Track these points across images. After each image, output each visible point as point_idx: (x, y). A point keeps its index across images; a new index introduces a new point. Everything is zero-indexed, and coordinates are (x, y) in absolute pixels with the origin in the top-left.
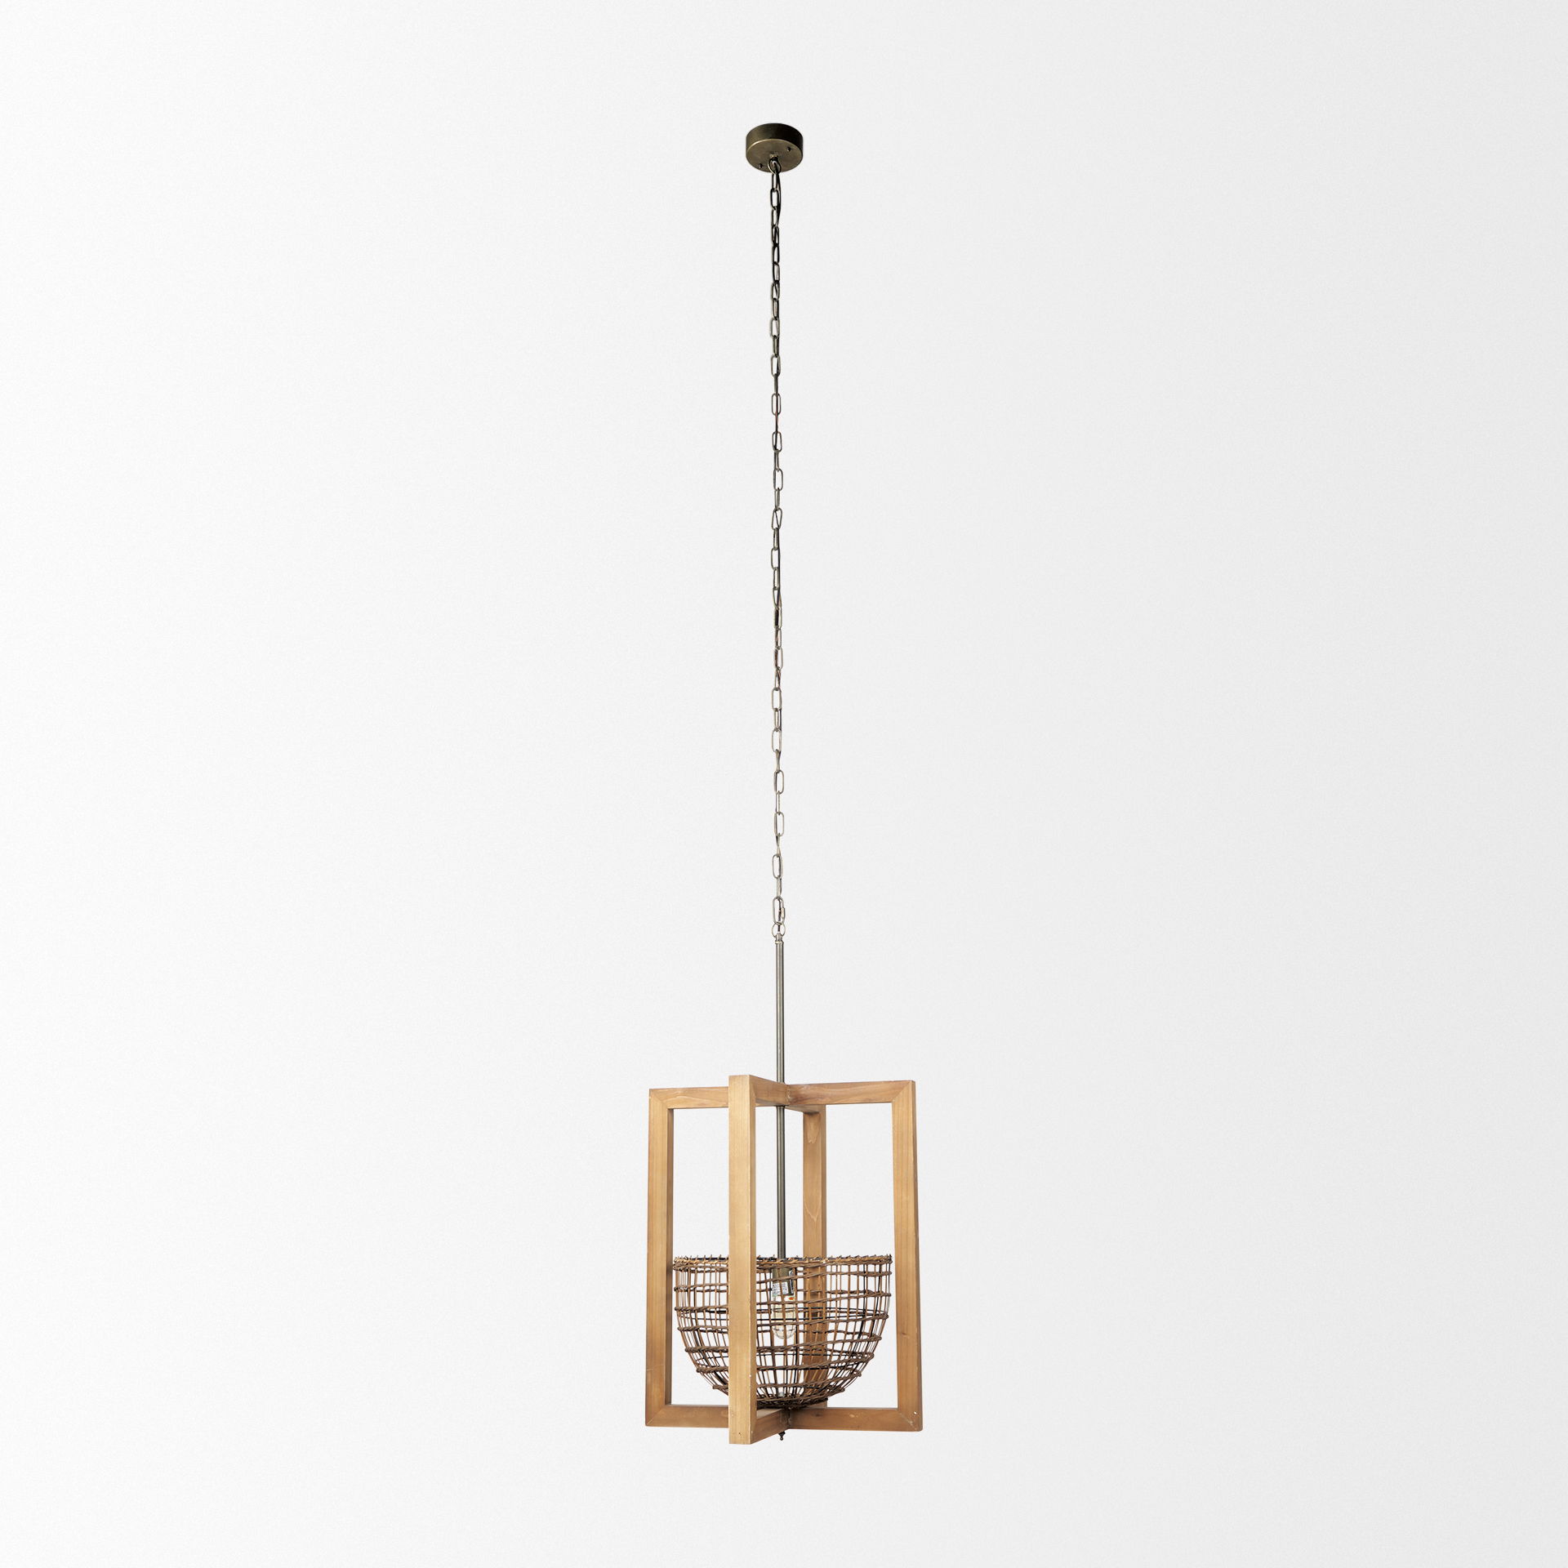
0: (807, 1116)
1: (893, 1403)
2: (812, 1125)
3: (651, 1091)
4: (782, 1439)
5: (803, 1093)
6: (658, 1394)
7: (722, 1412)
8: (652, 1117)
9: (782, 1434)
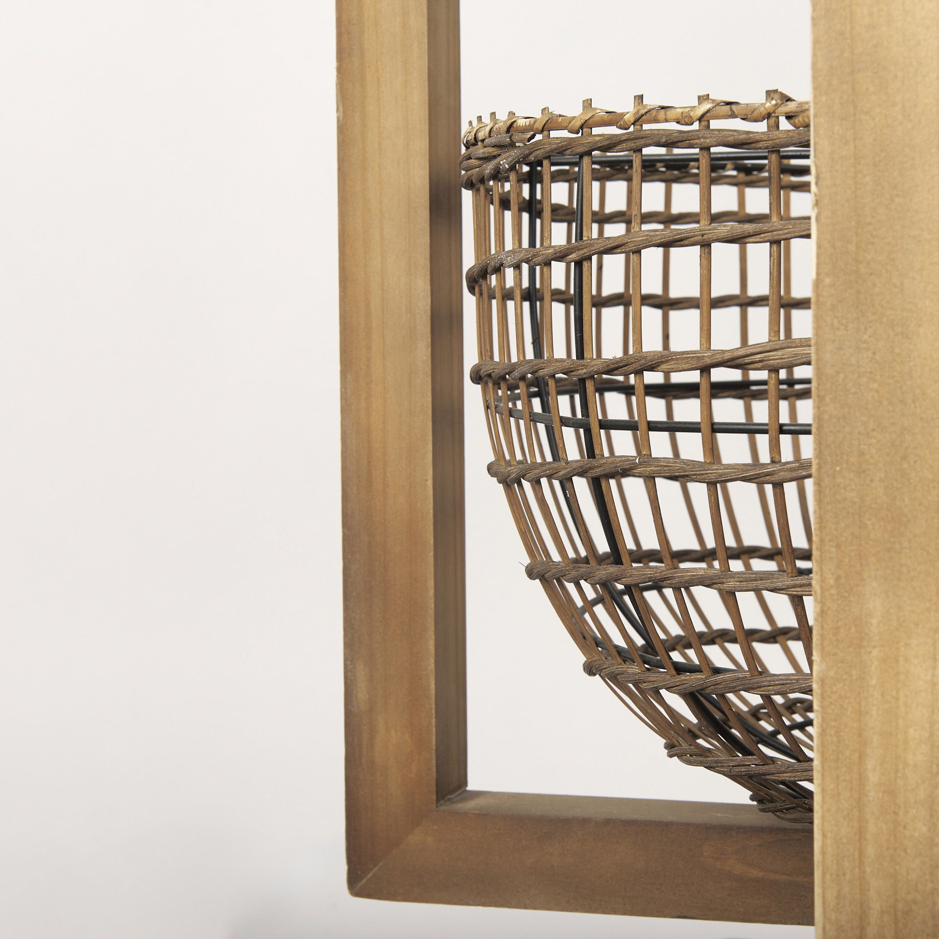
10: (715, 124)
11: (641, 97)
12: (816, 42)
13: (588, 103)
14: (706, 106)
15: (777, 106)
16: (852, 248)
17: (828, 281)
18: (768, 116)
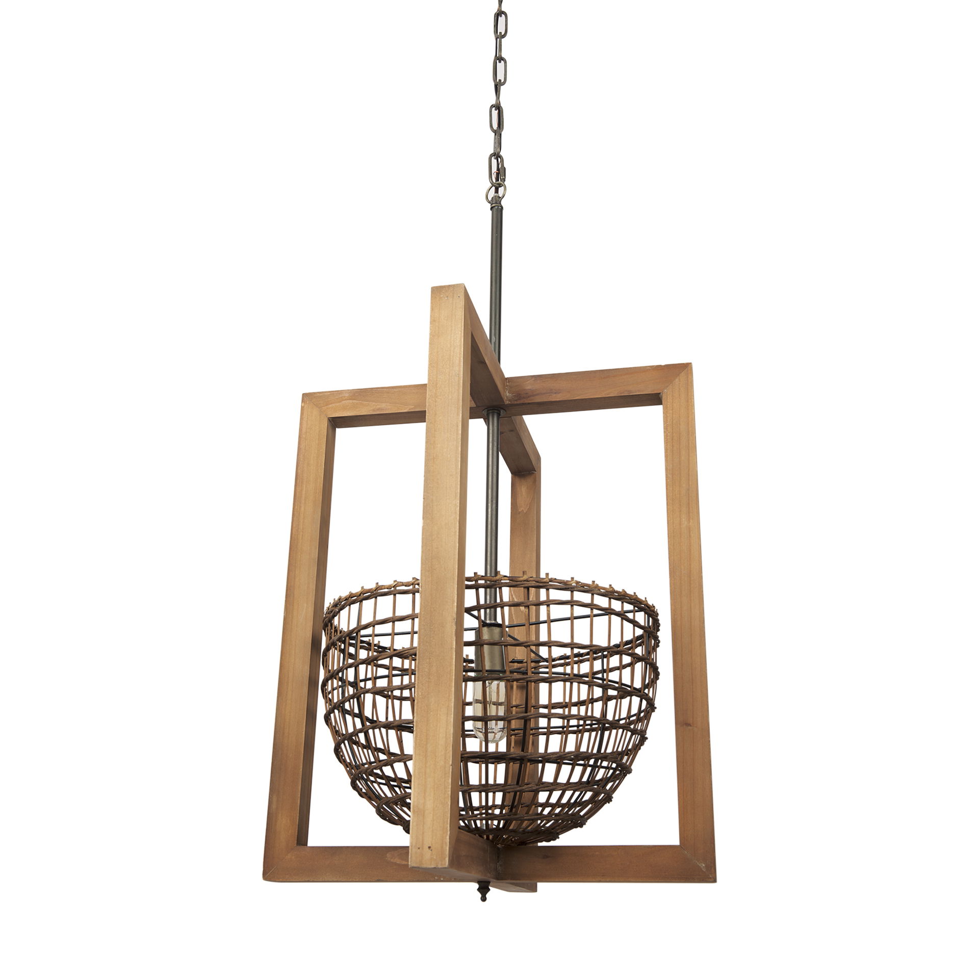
0: (517, 479)
1: (672, 838)
2: (523, 490)
3: (306, 397)
4: (484, 899)
5: (529, 387)
6: (287, 826)
7: (388, 855)
8: (304, 430)
9: (484, 890)
10: (398, 588)
11: (378, 583)
12: (422, 552)
13: (362, 588)
14: (396, 583)
15: (415, 581)
16: (430, 604)
17: (423, 613)
18: (413, 584)
